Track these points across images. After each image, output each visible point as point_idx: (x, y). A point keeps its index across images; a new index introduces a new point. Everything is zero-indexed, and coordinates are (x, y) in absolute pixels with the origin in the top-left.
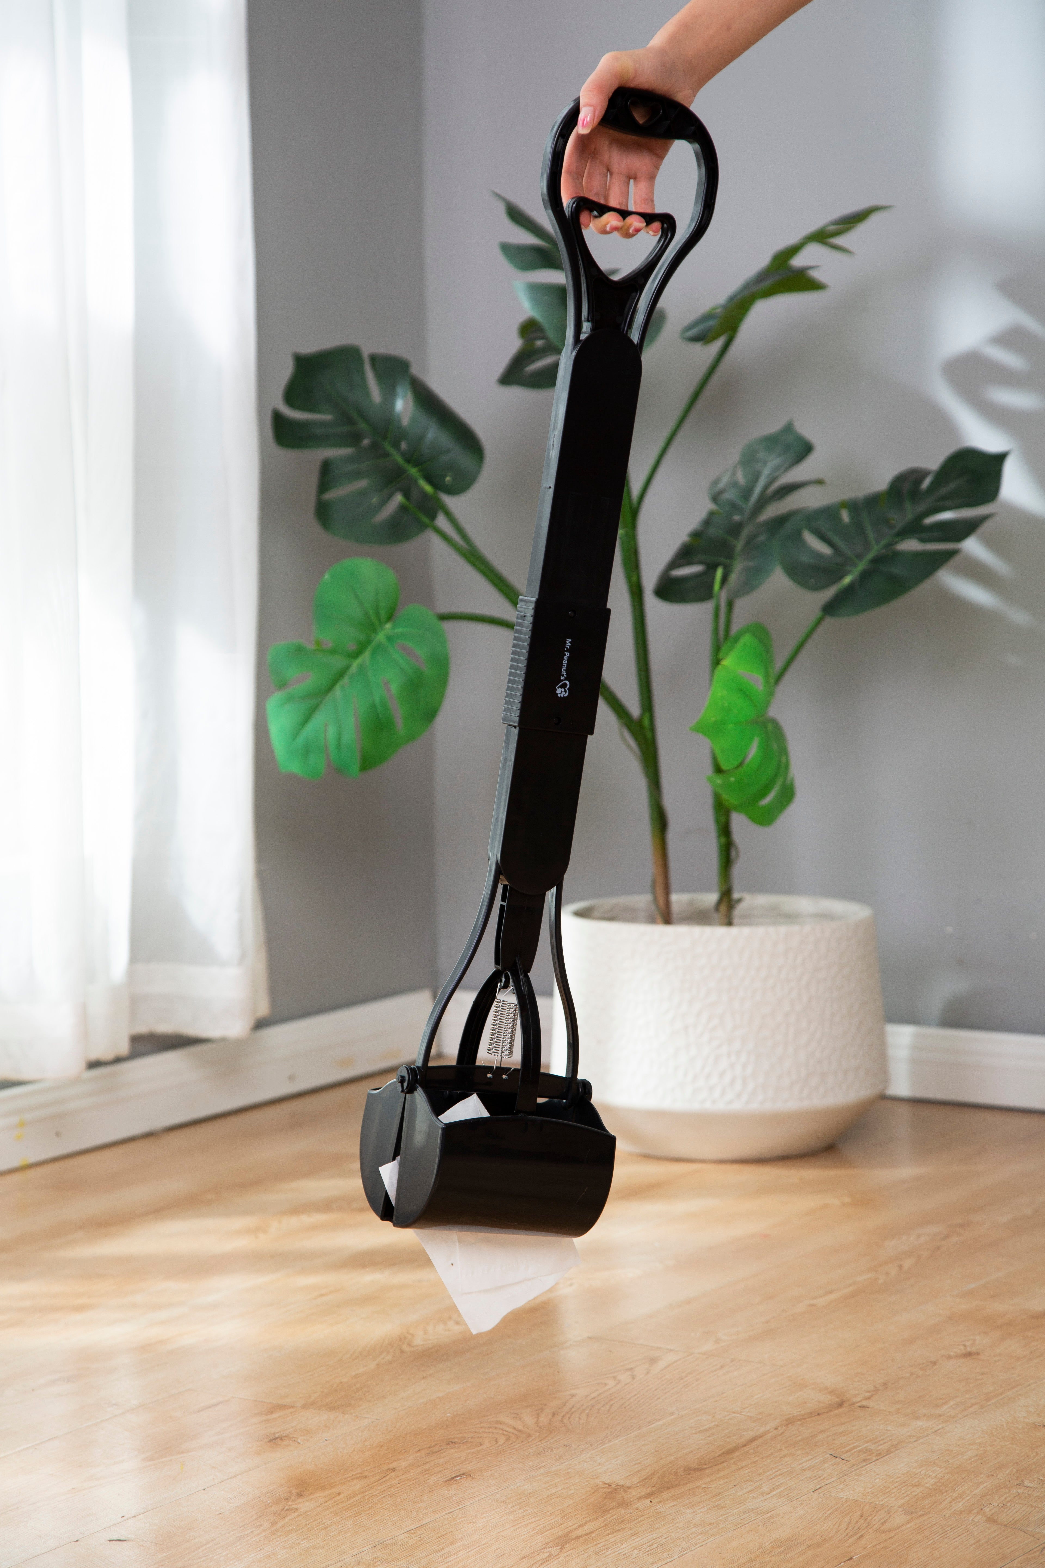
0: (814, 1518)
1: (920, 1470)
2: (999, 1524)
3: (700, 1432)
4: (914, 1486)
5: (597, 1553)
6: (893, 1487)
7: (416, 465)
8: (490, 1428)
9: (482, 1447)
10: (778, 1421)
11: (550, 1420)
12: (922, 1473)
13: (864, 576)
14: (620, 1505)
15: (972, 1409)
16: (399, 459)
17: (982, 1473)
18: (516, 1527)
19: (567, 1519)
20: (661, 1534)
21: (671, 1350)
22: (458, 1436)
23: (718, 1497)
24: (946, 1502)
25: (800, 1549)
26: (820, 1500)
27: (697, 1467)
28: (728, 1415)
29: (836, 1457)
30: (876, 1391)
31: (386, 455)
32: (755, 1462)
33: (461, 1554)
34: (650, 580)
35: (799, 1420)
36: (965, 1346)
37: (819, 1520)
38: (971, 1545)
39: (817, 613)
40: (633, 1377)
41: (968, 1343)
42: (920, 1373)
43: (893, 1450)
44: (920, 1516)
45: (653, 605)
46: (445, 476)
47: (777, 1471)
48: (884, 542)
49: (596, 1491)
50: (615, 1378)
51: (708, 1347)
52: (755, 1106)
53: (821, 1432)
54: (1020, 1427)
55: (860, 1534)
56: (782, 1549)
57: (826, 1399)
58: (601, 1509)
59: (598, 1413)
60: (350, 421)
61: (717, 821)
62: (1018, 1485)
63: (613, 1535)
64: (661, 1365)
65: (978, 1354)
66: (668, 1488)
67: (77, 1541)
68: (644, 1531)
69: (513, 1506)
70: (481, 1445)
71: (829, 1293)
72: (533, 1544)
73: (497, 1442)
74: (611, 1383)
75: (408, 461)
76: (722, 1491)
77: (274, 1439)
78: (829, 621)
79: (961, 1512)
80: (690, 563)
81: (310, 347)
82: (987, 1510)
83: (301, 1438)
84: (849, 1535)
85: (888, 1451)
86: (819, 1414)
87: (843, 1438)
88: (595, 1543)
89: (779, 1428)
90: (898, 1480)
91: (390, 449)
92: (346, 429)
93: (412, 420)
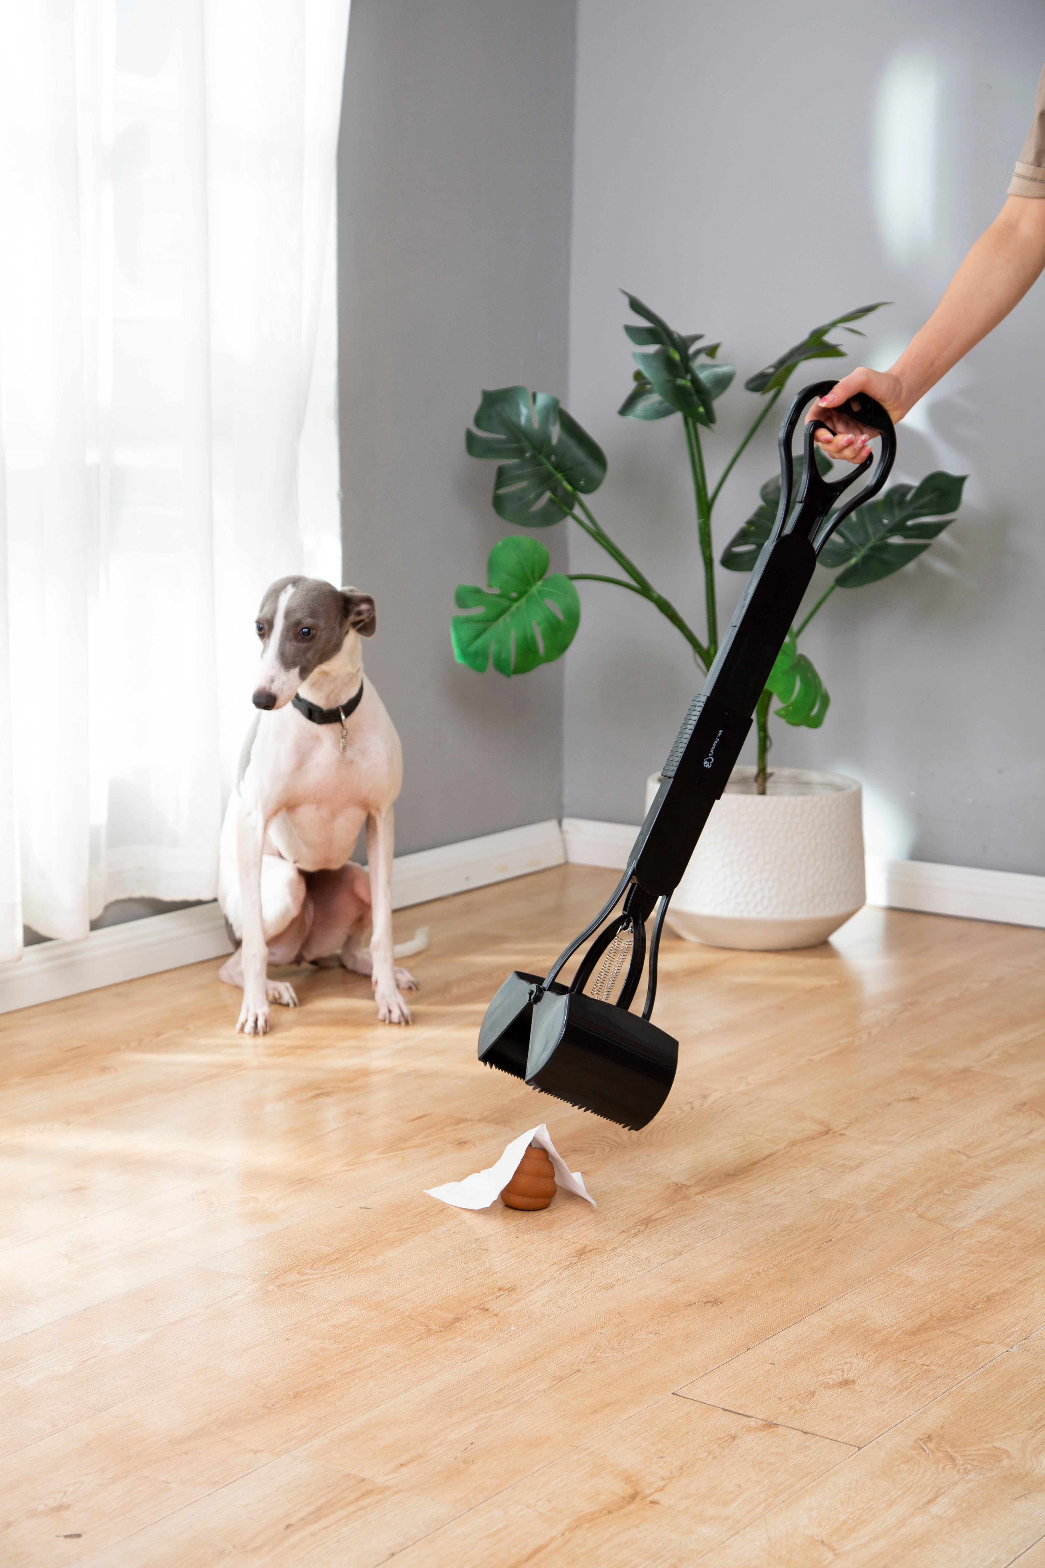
0: (807, 1211)
1: (877, 1180)
2: (927, 1219)
3: (736, 1149)
4: (872, 1191)
5: (668, 1231)
6: (859, 1191)
7: (561, 472)
8: (599, 1141)
9: (594, 1154)
10: (786, 1143)
12: (879, 1182)
13: (865, 559)
14: (683, 1198)
15: (912, 1138)
16: (550, 467)
17: (917, 1184)
18: (617, 1211)
19: (650, 1207)
20: (709, 1219)
21: (717, 1090)
22: (579, 1145)
23: (747, 1195)
24: (893, 1203)
25: (799, 1232)
26: (812, 1199)
27: (733, 1173)
28: (753, 1138)
29: (823, 1170)
30: (851, 1123)
31: (541, 464)
32: (771, 1171)
33: (582, 1228)
34: (718, 553)
35: (799, 1143)
36: (910, 1093)
37: (811, 1213)
38: (908, 1233)
39: (831, 583)
40: (692, 1108)
41: (912, 1091)
42: (880, 1111)
43: (860, 1166)
44: (876, 1212)
45: (719, 571)
46: (581, 480)
47: (784, 1179)
48: (879, 535)
49: (668, 1188)
50: (680, 1108)
51: (742, 1088)
52: (777, 916)
53: (814, 1151)
54: (943, 1152)
55: (837, 1224)
56: (787, 1232)
57: (817, 1128)
59: (670, 1133)
60: (517, 440)
61: (758, 721)
62: (939, 1192)
63: (679, 1219)
64: (711, 1099)
65: (918, 1098)
66: (714, 1188)
67: (340, 1207)
68: (699, 1217)
69: (615, 1197)
70: (594, 1152)
71: (822, 1051)
72: (628, 1223)
73: (604, 1150)
74: (678, 1112)
75: (556, 469)
76: (749, 1191)
77: (461, 1143)
78: (839, 590)
79: (902, 1210)
80: (746, 543)
81: (492, 387)
82: (919, 1209)
83: (478, 1143)
84: (830, 1224)
85: (857, 1166)
86: (813, 1139)
87: (828, 1156)
88: (668, 1224)
89: (787, 1148)
90: (863, 1186)
91: (544, 460)
92: (514, 445)
93: (560, 441)
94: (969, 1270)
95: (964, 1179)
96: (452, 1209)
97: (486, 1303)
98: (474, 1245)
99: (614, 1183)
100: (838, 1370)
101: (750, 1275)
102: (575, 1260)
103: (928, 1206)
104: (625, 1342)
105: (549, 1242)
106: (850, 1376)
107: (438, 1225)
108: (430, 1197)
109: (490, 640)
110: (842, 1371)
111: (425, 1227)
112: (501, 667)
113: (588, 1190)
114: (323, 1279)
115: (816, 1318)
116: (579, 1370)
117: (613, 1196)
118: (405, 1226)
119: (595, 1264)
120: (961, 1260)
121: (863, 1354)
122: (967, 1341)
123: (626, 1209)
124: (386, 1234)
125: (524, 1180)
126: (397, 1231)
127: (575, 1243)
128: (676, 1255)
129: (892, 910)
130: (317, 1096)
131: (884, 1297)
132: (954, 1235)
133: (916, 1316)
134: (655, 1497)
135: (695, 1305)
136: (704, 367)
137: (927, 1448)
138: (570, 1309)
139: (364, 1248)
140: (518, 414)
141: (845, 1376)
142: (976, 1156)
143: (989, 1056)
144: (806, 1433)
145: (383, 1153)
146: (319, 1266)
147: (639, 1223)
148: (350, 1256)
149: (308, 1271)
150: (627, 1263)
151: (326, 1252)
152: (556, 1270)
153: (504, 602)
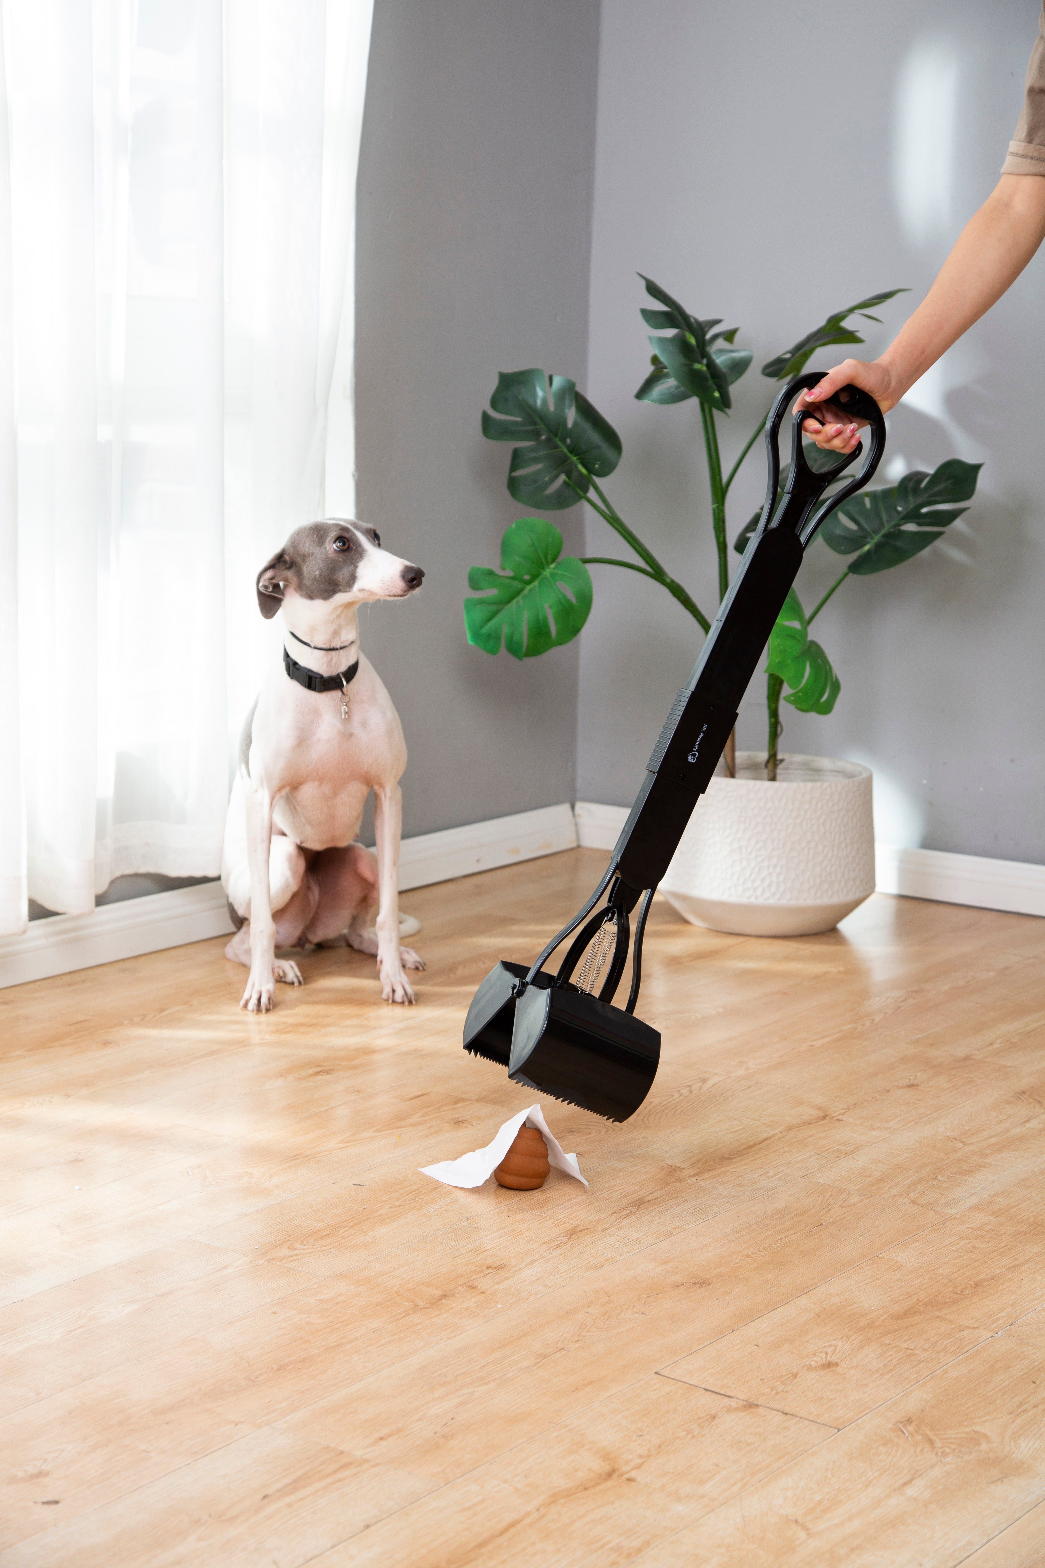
0: (800, 1195)
1: (872, 1166)
2: (919, 1205)
3: (732, 1132)
4: (867, 1176)
5: (660, 1212)
6: (853, 1176)
7: (576, 455)
8: (596, 1122)
9: (591, 1135)
10: (783, 1127)
11: (635, 1119)
13: (879, 546)
14: (677, 1181)
15: (909, 1125)
16: (565, 450)
17: (911, 1170)
18: (610, 1192)
19: (643, 1188)
20: (702, 1202)
21: (717, 1074)
22: (576, 1127)
23: (740, 1178)
24: (886, 1188)
25: (791, 1216)
26: (806, 1183)
27: (728, 1157)
28: (750, 1122)
29: (819, 1154)
30: (849, 1109)
31: (557, 447)
32: (766, 1155)
33: (574, 1208)
34: (732, 539)
35: (796, 1127)
36: (910, 1079)
37: (803, 1197)
38: (899, 1219)
39: (845, 569)
40: (691, 1092)
41: (912, 1078)
42: (879, 1097)
43: (855, 1151)
44: (869, 1198)
45: (733, 556)
46: (596, 464)
47: (779, 1162)
48: (894, 523)
49: (662, 1170)
50: (679, 1091)
51: (741, 1072)
52: (784, 902)
53: (810, 1136)
54: (939, 1138)
55: (829, 1208)
56: (779, 1216)
57: (815, 1113)
58: (665, 1183)
59: (667, 1116)
60: (534, 423)
61: (769, 707)
62: (934, 1179)
63: (671, 1201)
64: (710, 1083)
65: (918, 1085)
66: (709, 1170)
67: (333, 1183)
68: (691, 1199)
69: (609, 1178)
70: (590, 1134)
71: (823, 1037)
73: (600, 1132)
74: (676, 1095)
75: (571, 452)
76: (743, 1174)
77: (458, 1122)
78: (852, 576)
79: (895, 1196)
81: (509, 369)
82: (912, 1195)
83: (475, 1122)
84: (822, 1208)
85: (852, 1151)
86: (810, 1124)
87: (824, 1141)
88: (659, 1206)
89: (783, 1133)
90: (857, 1172)
91: (559, 443)
92: (530, 428)
93: (575, 424)
94: (959, 1256)
95: (959, 1166)
96: (445, 1188)
97: (474, 1281)
98: (465, 1224)
99: (608, 1164)
100: (822, 1352)
101: (739, 1258)
102: (565, 1239)
103: (921, 1192)
104: (611, 1321)
105: (540, 1221)
106: (833, 1359)
107: (430, 1203)
108: (424, 1175)
109: (502, 623)
110: (826, 1353)
111: (417, 1205)
112: (514, 649)
113: (582, 1171)
114: (313, 1254)
115: (803, 1301)
116: (563, 1348)
117: (607, 1177)
118: (397, 1203)
119: (585, 1244)
120: (951, 1246)
121: (848, 1338)
122: (953, 1326)
123: (620, 1190)
124: (378, 1210)
125: (517, 1160)
126: (389, 1208)
127: (567, 1223)
128: (666, 1237)
129: (902, 897)
130: (317, 1073)
131: (872, 1281)
132: (945, 1221)
133: (903, 1300)
134: (633, 1474)
135: (683, 1286)
136: (721, 351)
137: (906, 1430)
138: (557, 1288)
139: (355, 1224)
140: (535, 396)
141: (828, 1358)
142: (972, 1144)
143: (991, 1044)
144: (786, 1414)
145: (379, 1131)
146: (310, 1241)
147: (631, 1205)
148: (341, 1232)
149: (298, 1246)
150: (617, 1244)
151: (318, 1228)
152: (546, 1249)
153: (517, 585)
